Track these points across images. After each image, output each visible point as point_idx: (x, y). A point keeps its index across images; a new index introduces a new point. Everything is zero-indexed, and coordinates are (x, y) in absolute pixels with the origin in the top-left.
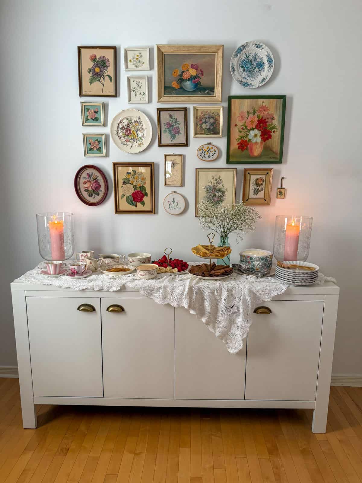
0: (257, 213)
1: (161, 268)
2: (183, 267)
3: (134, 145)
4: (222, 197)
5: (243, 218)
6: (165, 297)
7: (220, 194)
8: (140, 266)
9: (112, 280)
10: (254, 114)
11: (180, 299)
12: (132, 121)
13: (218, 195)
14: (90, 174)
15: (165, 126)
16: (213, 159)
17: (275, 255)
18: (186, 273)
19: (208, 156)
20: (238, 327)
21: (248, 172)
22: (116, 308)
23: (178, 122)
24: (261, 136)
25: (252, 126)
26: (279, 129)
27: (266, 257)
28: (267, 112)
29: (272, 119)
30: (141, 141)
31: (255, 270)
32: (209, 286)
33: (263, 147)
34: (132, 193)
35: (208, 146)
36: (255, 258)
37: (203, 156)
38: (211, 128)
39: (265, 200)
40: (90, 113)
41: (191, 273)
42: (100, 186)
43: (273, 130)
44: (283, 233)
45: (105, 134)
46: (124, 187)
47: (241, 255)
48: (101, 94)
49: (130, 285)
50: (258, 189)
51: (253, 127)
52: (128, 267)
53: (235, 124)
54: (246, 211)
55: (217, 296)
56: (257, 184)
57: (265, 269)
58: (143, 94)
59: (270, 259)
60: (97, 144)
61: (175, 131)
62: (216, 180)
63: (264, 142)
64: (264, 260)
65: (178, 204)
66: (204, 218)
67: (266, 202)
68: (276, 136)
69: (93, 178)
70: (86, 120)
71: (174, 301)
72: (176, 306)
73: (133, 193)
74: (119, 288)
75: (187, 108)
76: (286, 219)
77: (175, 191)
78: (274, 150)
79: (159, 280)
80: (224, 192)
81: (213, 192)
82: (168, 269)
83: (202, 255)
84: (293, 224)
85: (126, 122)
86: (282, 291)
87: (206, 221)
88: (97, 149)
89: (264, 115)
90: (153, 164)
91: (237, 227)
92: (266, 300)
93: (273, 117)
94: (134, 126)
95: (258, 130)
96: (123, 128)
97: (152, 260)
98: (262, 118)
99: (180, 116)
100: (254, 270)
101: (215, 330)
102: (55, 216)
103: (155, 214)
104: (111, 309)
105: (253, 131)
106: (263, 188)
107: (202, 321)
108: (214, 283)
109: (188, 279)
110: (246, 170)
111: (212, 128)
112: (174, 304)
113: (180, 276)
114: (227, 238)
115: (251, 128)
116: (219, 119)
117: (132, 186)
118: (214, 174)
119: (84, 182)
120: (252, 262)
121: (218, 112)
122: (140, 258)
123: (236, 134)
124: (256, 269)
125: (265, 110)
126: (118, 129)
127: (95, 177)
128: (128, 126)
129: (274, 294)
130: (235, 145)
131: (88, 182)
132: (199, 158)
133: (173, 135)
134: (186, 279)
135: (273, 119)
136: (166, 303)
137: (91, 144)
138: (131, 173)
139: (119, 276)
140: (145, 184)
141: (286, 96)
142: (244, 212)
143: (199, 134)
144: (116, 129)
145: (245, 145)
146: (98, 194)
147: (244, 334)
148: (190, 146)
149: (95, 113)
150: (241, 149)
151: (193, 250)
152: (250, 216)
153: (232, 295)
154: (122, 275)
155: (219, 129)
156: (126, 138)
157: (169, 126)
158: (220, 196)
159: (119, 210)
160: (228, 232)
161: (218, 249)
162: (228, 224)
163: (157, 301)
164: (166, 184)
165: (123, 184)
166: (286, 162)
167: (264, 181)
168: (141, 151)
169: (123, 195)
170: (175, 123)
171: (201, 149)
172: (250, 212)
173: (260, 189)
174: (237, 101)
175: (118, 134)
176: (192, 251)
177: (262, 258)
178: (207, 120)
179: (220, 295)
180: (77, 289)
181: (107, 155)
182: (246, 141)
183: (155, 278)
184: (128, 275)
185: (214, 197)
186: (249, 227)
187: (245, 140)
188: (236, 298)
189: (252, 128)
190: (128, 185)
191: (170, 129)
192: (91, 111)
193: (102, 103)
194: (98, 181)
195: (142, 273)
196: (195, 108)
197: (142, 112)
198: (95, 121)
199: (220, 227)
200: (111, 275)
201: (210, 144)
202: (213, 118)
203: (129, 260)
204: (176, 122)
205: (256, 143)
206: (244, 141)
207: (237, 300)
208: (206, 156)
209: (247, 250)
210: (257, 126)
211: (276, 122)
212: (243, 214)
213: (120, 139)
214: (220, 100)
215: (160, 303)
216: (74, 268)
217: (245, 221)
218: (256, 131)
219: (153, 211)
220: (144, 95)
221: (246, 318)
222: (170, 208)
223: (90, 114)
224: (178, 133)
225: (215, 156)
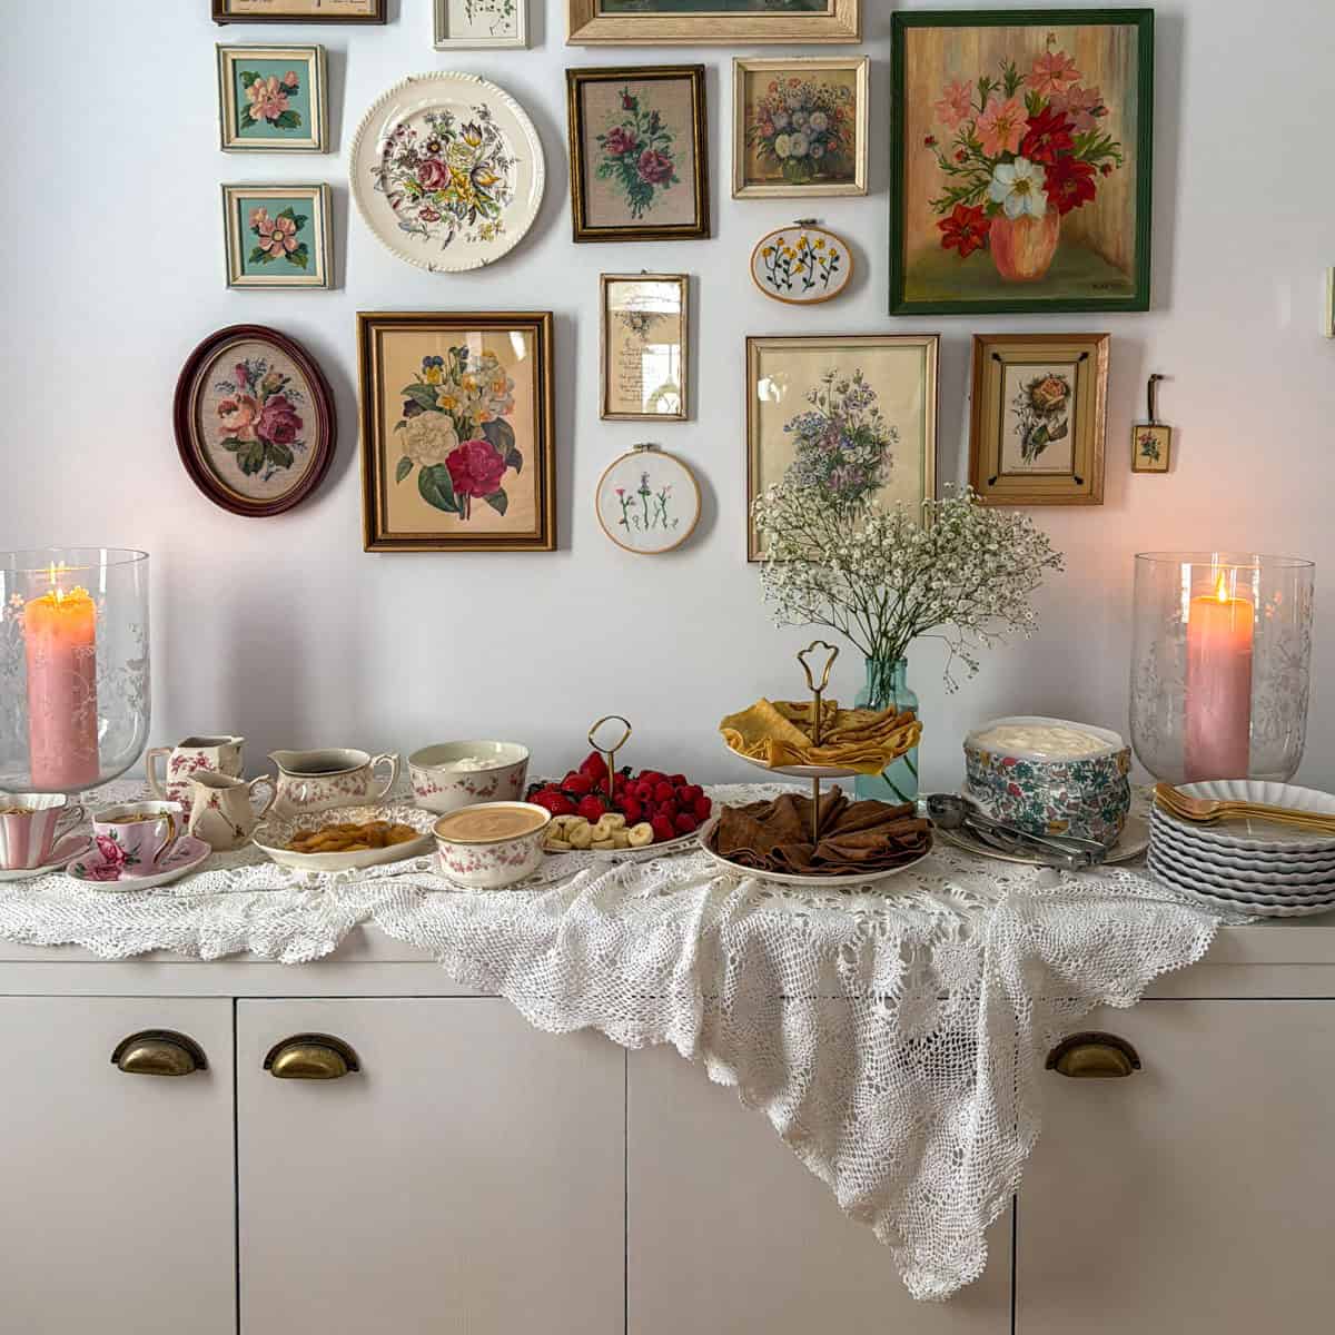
0: (1041, 541)
1: (570, 820)
2: (684, 816)
3: (459, 235)
4: (873, 467)
5: (975, 565)
6: (572, 991)
7: (864, 453)
8: (459, 818)
9: (302, 898)
10: (1010, 92)
11: (651, 1001)
12: (452, 128)
13: (853, 459)
14: (252, 367)
15: (603, 146)
16: (826, 294)
17: (1139, 749)
18: (695, 845)
19: (805, 280)
20: (955, 1153)
21: (996, 348)
22: (313, 1052)
23: (664, 128)
24: (1046, 187)
25: (1005, 145)
26: (1128, 155)
27: (1098, 762)
28: (1068, 84)
29: (1091, 113)
30: (495, 215)
31: (1046, 830)
32: (806, 924)
33: (1056, 237)
34: (447, 455)
35: (803, 235)
36: (1039, 770)
37: (779, 282)
38: (816, 157)
39: (1080, 481)
40: (262, 91)
41: (716, 850)
42: (298, 423)
43: (1100, 163)
44: (1175, 641)
45: (325, 184)
46: (411, 427)
47: (970, 752)
48: (314, 10)
49: (389, 928)
50: (1045, 427)
51: (1009, 149)
52: (405, 818)
53: (927, 136)
54: (987, 534)
55: (848, 978)
56: (1039, 407)
57: (1096, 823)
58: (503, 8)
59: (1119, 774)
60: (288, 230)
61: (649, 170)
62: (843, 389)
63: (1062, 213)
64: (1086, 778)
65: (663, 505)
66: (785, 569)
67: (1085, 488)
68: (1115, 186)
69: (264, 386)
70: (239, 124)
71: (621, 1013)
72: (634, 1043)
73: (454, 454)
74: (328, 948)
75: (703, 66)
76: (1186, 569)
77: (652, 442)
78: (1110, 250)
79: (550, 893)
80: (883, 445)
81: (829, 443)
82: (602, 829)
83: (769, 755)
84: (1222, 596)
85: (423, 132)
86: (1189, 947)
87: (794, 583)
88: (288, 255)
89: (1054, 93)
90: (546, 318)
91: (947, 613)
92: (1109, 999)
93: (1099, 104)
94: (458, 149)
95: (1033, 161)
96: (409, 159)
97: (530, 778)
98: (1048, 109)
99: (672, 103)
100: (1039, 829)
101: (835, 1170)
102: (57, 565)
103: (554, 549)
104: (285, 1060)
105: (1008, 166)
106: (1065, 423)
107: (769, 1120)
108: (833, 905)
109: (699, 881)
110: (980, 341)
111: (820, 153)
112: (621, 1031)
113: (664, 866)
114: (898, 666)
115: (1000, 154)
116: (851, 115)
117: (447, 422)
118: (833, 359)
119: (220, 407)
120: (1028, 788)
121: (845, 83)
122: (475, 768)
123: (930, 181)
124: (1050, 827)
125: (1060, 73)
126: (385, 161)
127: (274, 381)
128: (434, 147)
129: (1152, 965)
130: (926, 231)
131: (241, 406)
132: (762, 289)
133: (640, 186)
134: (689, 885)
135: (1098, 111)
136: (581, 1023)
137: (262, 232)
138: (446, 359)
139: (346, 873)
140: (510, 410)
141: (1152, 10)
142: (976, 538)
143: (760, 182)
144: (378, 163)
145: (974, 228)
146: (288, 462)
147: (996, 1197)
148: (720, 238)
149: (283, 95)
150: (956, 247)
151: (730, 731)
152: (1011, 558)
153: (928, 975)
154: (359, 869)
155: (852, 159)
156: (424, 203)
157: (621, 148)
158: (861, 461)
159: (384, 531)
160: (904, 633)
161: (852, 722)
162: (901, 598)
163: (530, 1012)
164: (607, 411)
165: (405, 414)
166: (1166, 305)
167: (1067, 394)
168: (490, 261)
169: (406, 465)
170: (649, 135)
171: (773, 249)
172: (1008, 535)
173: (1050, 430)
174: (933, 34)
175: (383, 185)
176: (723, 736)
177: (1079, 770)
178: (798, 118)
179: (867, 974)
180: (110, 952)
181: (335, 280)
182: (977, 212)
183: (533, 881)
184: (394, 867)
185: (834, 468)
186: (1007, 610)
187: (975, 205)
188: (948, 991)
189: (1006, 153)
190: (430, 415)
191: (626, 161)
192: (264, 84)
193: (316, 49)
194: (289, 401)
195: (460, 854)
196: (739, 65)
197: (497, 84)
198: (280, 129)
199: (865, 610)
200: (302, 866)
201: (810, 224)
202: (823, 108)
203: (415, 782)
204: (654, 128)
205: (1027, 220)
206: (968, 210)
207: (953, 1005)
208: (796, 279)
209: (999, 721)
210: (1029, 147)
211: (1114, 126)
212: (976, 546)
213: (395, 206)
214: (855, 32)
215: (549, 1026)
216: (113, 837)
217: (984, 582)
218: (1023, 168)
219: (547, 534)
220: (508, 14)
221: (1006, 1117)
222: (624, 521)
223: (260, 99)
224: (666, 176)
225: (838, 280)
